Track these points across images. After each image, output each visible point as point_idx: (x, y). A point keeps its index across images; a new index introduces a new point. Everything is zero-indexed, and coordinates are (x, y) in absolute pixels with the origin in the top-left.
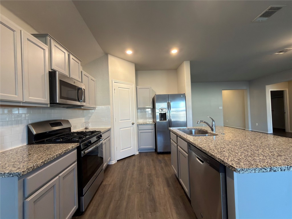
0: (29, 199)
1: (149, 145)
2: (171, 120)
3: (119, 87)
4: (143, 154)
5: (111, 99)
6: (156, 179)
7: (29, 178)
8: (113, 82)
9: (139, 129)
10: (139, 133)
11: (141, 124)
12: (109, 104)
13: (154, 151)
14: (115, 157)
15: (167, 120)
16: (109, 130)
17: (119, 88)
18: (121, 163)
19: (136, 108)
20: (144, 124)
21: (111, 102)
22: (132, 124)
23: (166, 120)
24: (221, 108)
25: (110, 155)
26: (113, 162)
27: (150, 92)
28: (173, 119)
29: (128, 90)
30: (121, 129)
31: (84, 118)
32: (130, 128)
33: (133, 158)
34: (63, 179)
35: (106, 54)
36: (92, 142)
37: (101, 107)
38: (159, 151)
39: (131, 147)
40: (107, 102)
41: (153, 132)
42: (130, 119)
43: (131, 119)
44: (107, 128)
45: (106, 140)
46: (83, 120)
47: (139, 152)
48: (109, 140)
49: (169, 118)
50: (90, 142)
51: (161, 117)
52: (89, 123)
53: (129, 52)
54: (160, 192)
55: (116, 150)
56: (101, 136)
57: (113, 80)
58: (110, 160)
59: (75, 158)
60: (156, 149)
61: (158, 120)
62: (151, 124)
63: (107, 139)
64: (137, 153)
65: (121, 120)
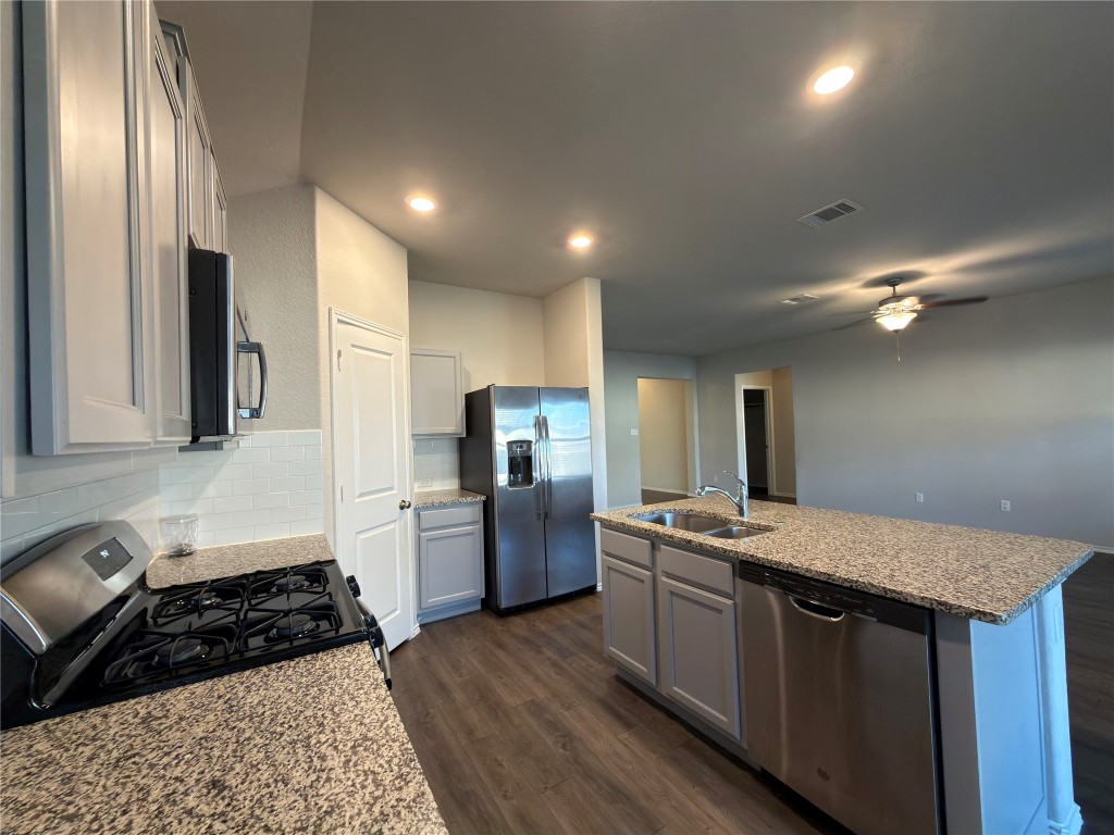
1: (465, 588)
2: (549, 482)
3: (353, 346)
5: (325, 400)
6: (566, 713)
8: (334, 318)
9: (423, 527)
10: (423, 542)
12: (316, 423)
13: (479, 607)
15: (536, 481)
17: (357, 350)
20: (441, 505)
21: (325, 411)
22: (403, 508)
23: (530, 482)
24: (635, 432)
27: (459, 370)
29: (388, 357)
30: (362, 536)
31: (158, 499)
32: (392, 526)
35: (307, 185)
38: (504, 603)
39: (396, 610)
41: (475, 534)
42: (392, 488)
43: (396, 485)
47: (420, 627)
53: (422, 204)
54: (618, 755)
57: (332, 312)
60: (489, 600)
62: (470, 503)
64: (415, 631)
65: (361, 495)
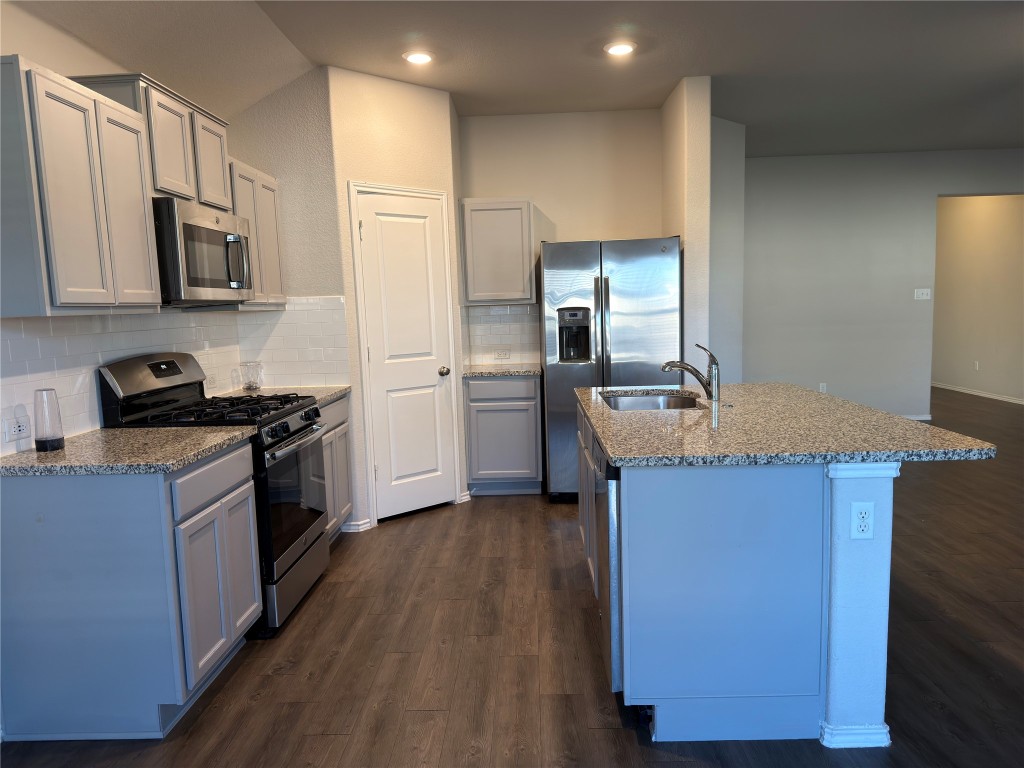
0: (183, 526)
1: (515, 465)
2: (609, 358)
3: (377, 214)
4: (487, 500)
5: (347, 268)
6: (517, 571)
7: (179, 481)
8: (352, 188)
9: (472, 397)
10: (474, 413)
11: (481, 376)
12: (340, 290)
13: (538, 491)
14: (369, 507)
15: (593, 357)
16: (343, 396)
17: (383, 218)
18: (393, 530)
19: (457, 300)
20: (491, 376)
21: (348, 279)
22: (442, 374)
23: (587, 357)
24: (924, 294)
25: (350, 497)
26: (364, 524)
27: (525, 222)
28: (618, 351)
29: (422, 221)
30: (394, 395)
31: (238, 347)
32: (431, 390)
33: (446, 514)
34: (230, 516)
36: (292, 429)
37: (303, 299)
38: (556, 488)
39: (435, 470)
40: (331, 278)
41: (532, 410)
42: (430, 354)
43: (435, 351)
44: (334, 388)
45: (333, 432)
46: (236, 353)
47: (472, 497)
48: (346, 435)
49: (599, 349)
50: (285, 427)
51: (567, 346)
52: (262, 368)
53: (419, 59)
55: (372, 476)
56: (317, 413)
57: (351, 185)
58: (349, 517)
59: (248, 468)
60: (545, 484)
61: (554, 359)
62: (525, 377)
63: (337, 430)
64: (464, 497)
65: (391, 357)
